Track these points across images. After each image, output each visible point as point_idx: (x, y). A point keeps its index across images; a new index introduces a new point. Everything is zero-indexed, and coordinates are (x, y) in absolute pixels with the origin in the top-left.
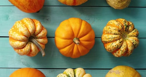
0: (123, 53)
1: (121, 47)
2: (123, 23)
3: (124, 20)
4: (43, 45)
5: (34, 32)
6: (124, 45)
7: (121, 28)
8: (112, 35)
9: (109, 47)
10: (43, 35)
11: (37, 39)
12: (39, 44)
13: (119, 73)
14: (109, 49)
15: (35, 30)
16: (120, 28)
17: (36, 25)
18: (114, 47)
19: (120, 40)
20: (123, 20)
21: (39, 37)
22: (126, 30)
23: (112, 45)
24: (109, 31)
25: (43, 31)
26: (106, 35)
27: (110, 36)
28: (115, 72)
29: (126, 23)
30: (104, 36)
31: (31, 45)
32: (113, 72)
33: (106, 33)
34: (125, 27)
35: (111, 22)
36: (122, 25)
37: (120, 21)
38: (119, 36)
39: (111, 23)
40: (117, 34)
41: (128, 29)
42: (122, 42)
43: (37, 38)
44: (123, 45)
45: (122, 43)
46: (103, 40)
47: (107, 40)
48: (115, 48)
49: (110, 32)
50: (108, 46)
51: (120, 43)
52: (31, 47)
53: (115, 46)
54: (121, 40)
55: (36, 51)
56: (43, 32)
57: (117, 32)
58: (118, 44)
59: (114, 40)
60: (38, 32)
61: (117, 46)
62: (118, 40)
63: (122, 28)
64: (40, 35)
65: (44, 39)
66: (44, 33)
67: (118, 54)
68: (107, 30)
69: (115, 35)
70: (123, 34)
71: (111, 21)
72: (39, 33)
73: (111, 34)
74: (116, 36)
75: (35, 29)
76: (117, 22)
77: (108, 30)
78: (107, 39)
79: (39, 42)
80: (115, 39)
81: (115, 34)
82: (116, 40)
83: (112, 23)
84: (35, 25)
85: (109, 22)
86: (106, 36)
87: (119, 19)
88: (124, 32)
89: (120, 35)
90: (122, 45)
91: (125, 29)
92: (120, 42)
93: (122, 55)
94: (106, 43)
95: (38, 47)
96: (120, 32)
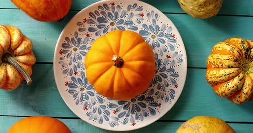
0: (247, 97)
1: (242, 87)
2: (240, 46)
3: (240, 40)
4: (28, 67)
5: (10, 46)
6: (248, 84)
7: (238, 55)
8: (224, 69)
9: (223, 89)
10: (25, 48)
11: (17, 58)
12: (21, 65)
13: (198, 129)
14: (224, 94)
15: (11, 42)
16: (236, 56)
17: (12, 33)
18: (232, 89)
19: (239, 76)
20: (238, 40)
21: (19, 53)
22: (246, 56)
23: (228, 87)
24: (218, 64)
25: (24, 42)
26: (214, 71)
27: (222, 72)
28: (191, 127)
29: (245, 45)
30: (211, 72)
31: (6, 69)
32: (189, 127)
33: (213, 66)
34: (244, 52)
35: (219, 47)
36: (238, 50)
37: (234, 43)
38: (236, 69)
39: (218, 49)
40: (232, 67)
41: (250, 55)
42: (243, 78)
43: (16, 56)
44: (246, 84)
45: (243, 80)
46: (210, 80)
47: (218, 80)
48: (232, 91)
49: (220, 65)
50: (219, 88)
51: (240, 82)
52: (6, 72)
53: (233, 87)
54: (241, 75)
55: (16, 77)
56: (25, 44)
57: (232, 63)
58: (238, 84)
59: (229, 77)
60: (16, 45)
61: (235, 87)
62: (236, 76)
63: (240, 54)
64: (19, 49)
65: (27, 55)
66: (26, 46)
67: (239, 99)
68: (214, 62)
69: (229, 69)
70: (243, 63)
71: (218, 45)
72: (18, 47)
73: (222, 67)
74: (231, 70)
75: (11, 39)
76: (229, 45)
77: (217, 62)
78: (217, 77)
79: (20, 62)
80: (231, 75)
81: (229, 67)
82: (233, 77)
83: (221, 49)
84: (9, 34)
85: (215, 46)
86: (215, 73)
87: (231, 40)
88: (243, 60)
89: (238, 67)
90: (244, 85)
91: (244, 56)
92: (241, 80)
93: (247, 99)
94: (216, 84)
95: (19, 71)
96: (237, 63)
